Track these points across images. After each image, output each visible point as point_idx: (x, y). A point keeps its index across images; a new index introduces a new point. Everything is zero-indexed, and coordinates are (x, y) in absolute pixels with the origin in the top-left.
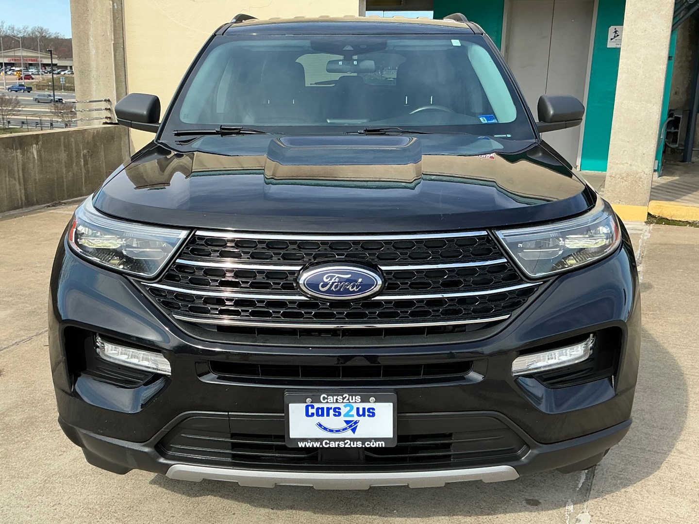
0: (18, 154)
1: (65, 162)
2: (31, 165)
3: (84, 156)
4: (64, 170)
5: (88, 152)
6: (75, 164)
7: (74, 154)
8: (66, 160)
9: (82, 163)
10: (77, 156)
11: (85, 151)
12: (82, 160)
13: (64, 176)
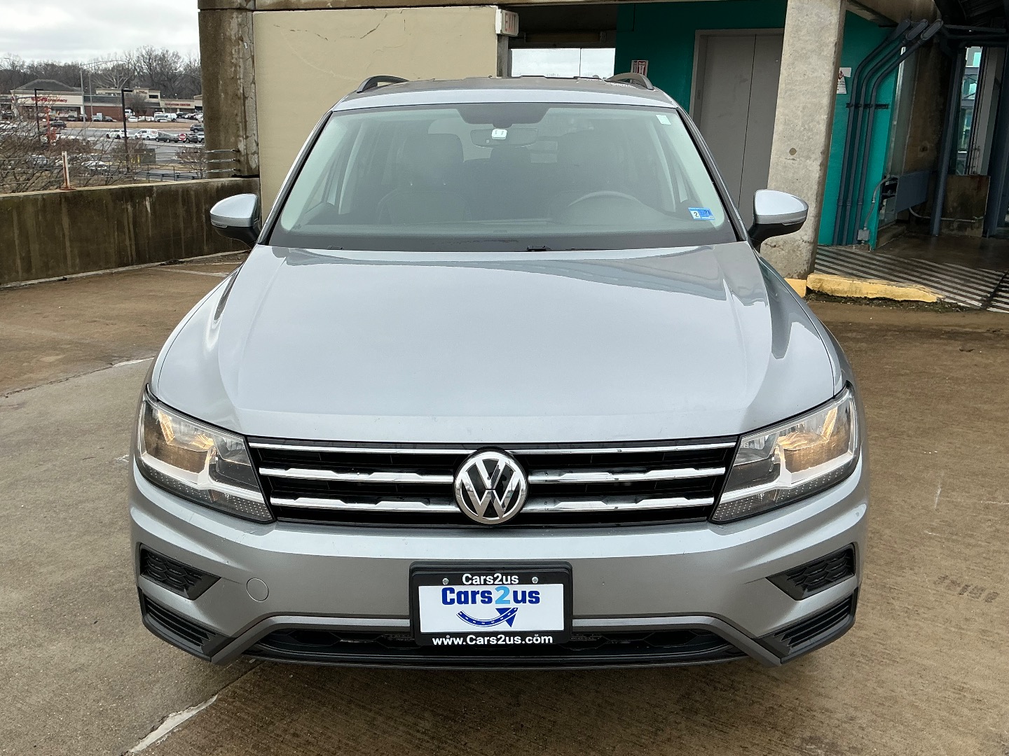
0: (129, 207)
1: (183, 217)
2: (143, 220)
3: (206, 211)
4: (182, 225)
7: (194, 209)
8: (185, 214)
10: (197, 210)
12: (204, 216)
13: (182, 232)
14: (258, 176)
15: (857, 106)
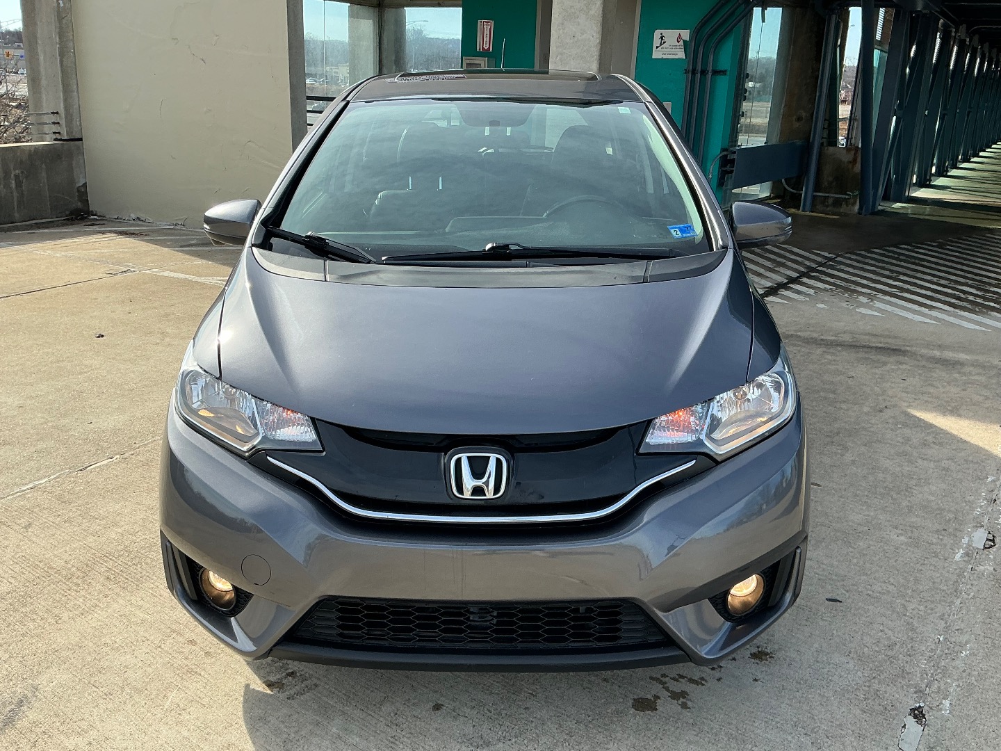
3: (17, 177)
5: (22, 172)
6: (2, 186)
9: (13, 185)
11: (17, 171)
12: (13, 182)
14: (81, 139)
15: (694, 72)
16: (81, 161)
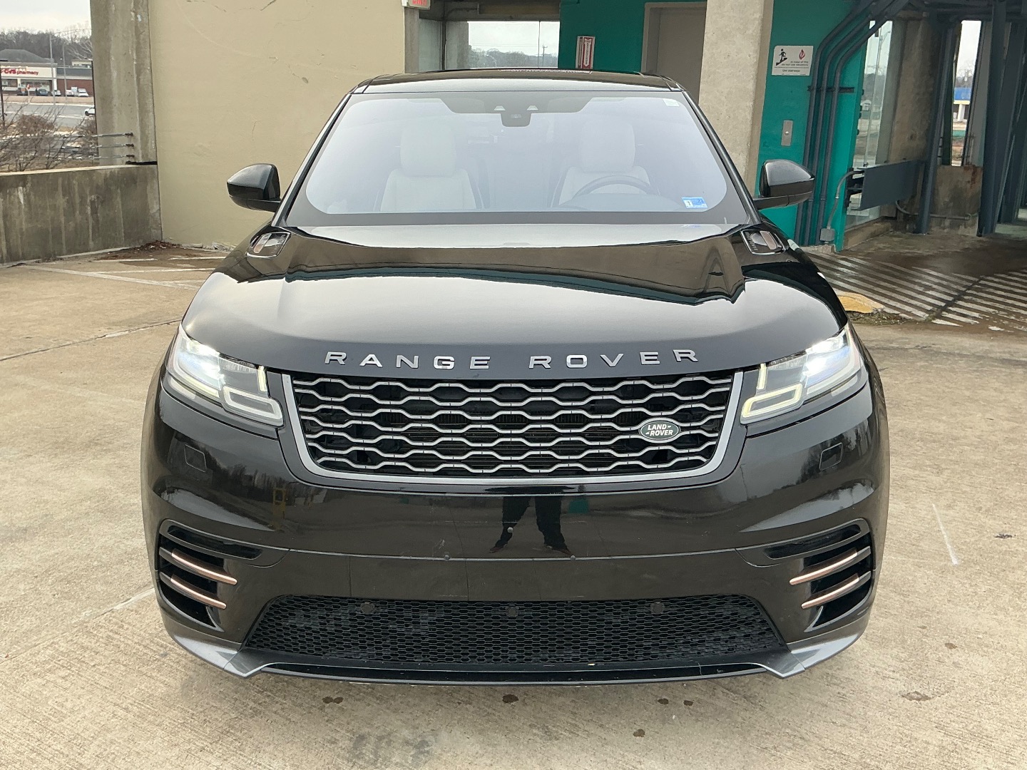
1: (64, 209)
2: (15, 212)
3: (92, 202)
4: (63, 219)
5: (98, 198)
6: (78, 212)
7: (77, 200)
8: (65, 206)
9: (89, 211)
10: (81, 202)
11: (93, 196)
12: (89, 208)
13: (63, 226)
14: (156, 163)
15: (819, 90)
16: (156, 186)
